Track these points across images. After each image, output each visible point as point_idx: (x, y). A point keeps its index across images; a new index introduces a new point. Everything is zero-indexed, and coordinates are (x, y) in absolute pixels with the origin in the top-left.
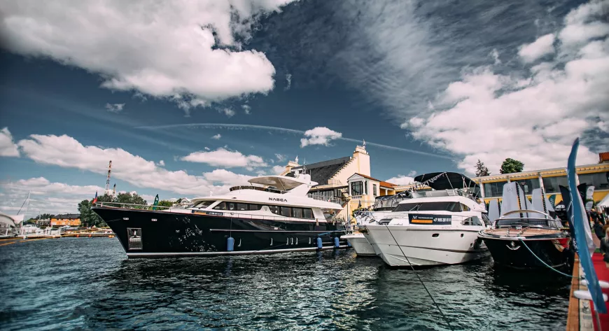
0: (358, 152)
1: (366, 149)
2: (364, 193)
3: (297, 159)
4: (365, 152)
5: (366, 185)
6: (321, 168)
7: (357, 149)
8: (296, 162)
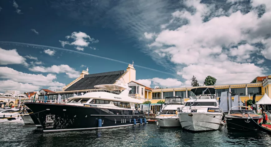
0: (129, 68)
1: (134, 66)
2: (137, 93)
3: (87, 70)
4: (133, 68)
5: (138, 88)
6: (106, 76)
7: (129, 66)
8: (87, 71)
